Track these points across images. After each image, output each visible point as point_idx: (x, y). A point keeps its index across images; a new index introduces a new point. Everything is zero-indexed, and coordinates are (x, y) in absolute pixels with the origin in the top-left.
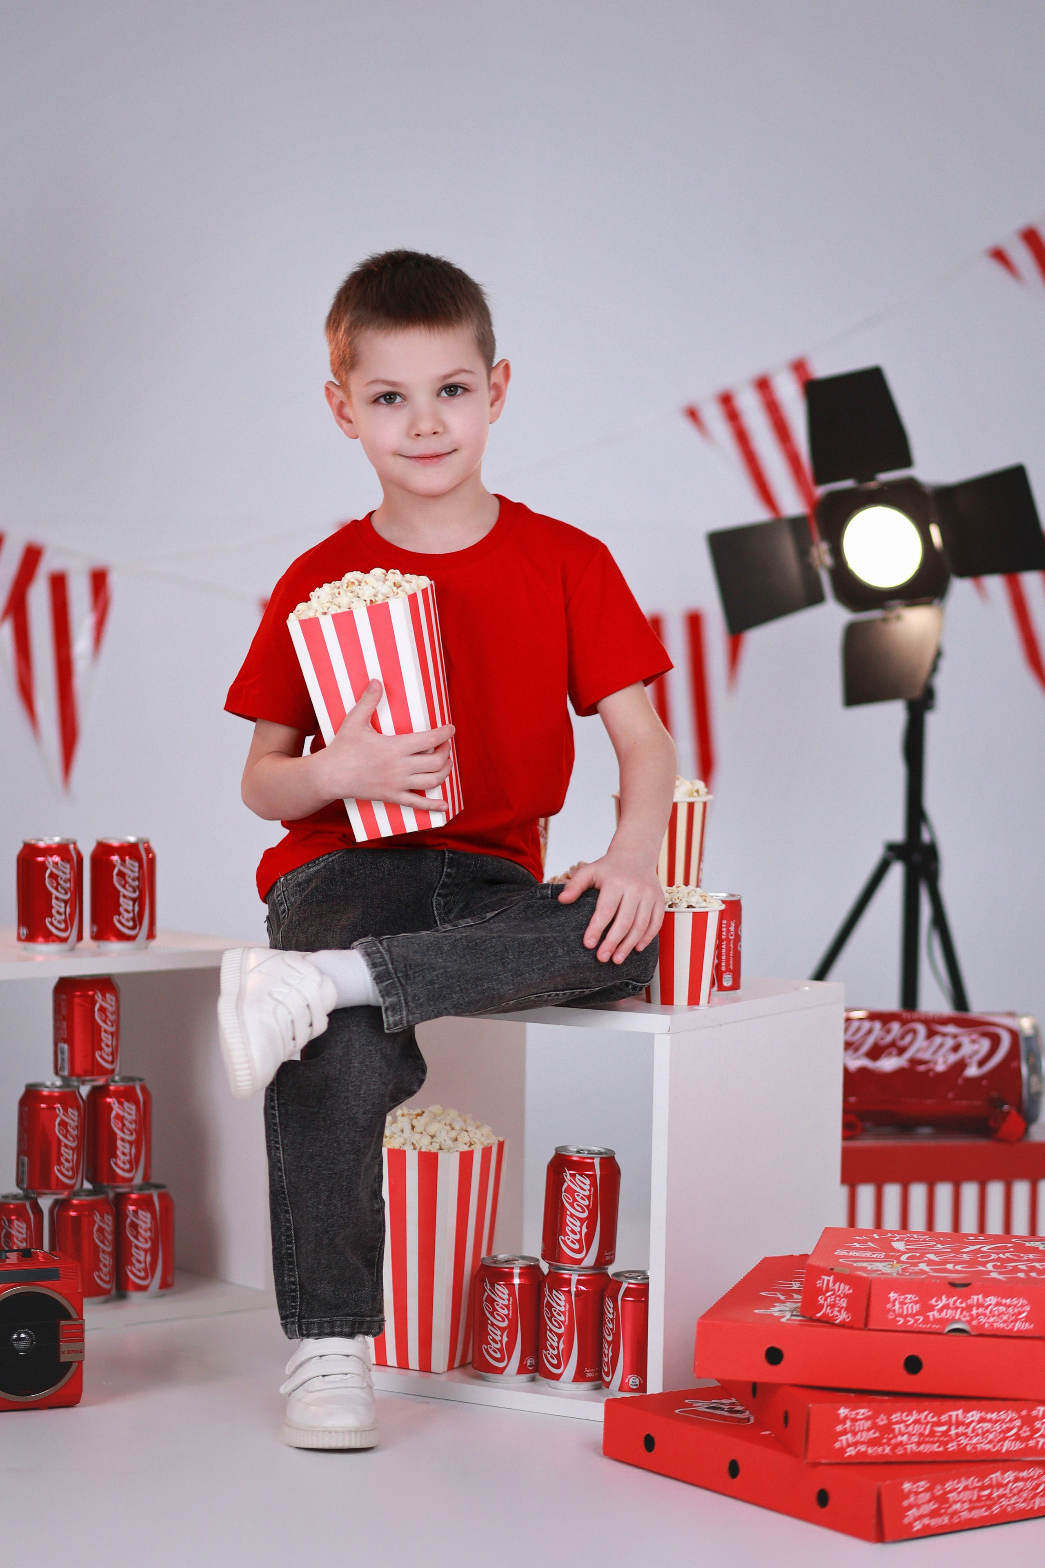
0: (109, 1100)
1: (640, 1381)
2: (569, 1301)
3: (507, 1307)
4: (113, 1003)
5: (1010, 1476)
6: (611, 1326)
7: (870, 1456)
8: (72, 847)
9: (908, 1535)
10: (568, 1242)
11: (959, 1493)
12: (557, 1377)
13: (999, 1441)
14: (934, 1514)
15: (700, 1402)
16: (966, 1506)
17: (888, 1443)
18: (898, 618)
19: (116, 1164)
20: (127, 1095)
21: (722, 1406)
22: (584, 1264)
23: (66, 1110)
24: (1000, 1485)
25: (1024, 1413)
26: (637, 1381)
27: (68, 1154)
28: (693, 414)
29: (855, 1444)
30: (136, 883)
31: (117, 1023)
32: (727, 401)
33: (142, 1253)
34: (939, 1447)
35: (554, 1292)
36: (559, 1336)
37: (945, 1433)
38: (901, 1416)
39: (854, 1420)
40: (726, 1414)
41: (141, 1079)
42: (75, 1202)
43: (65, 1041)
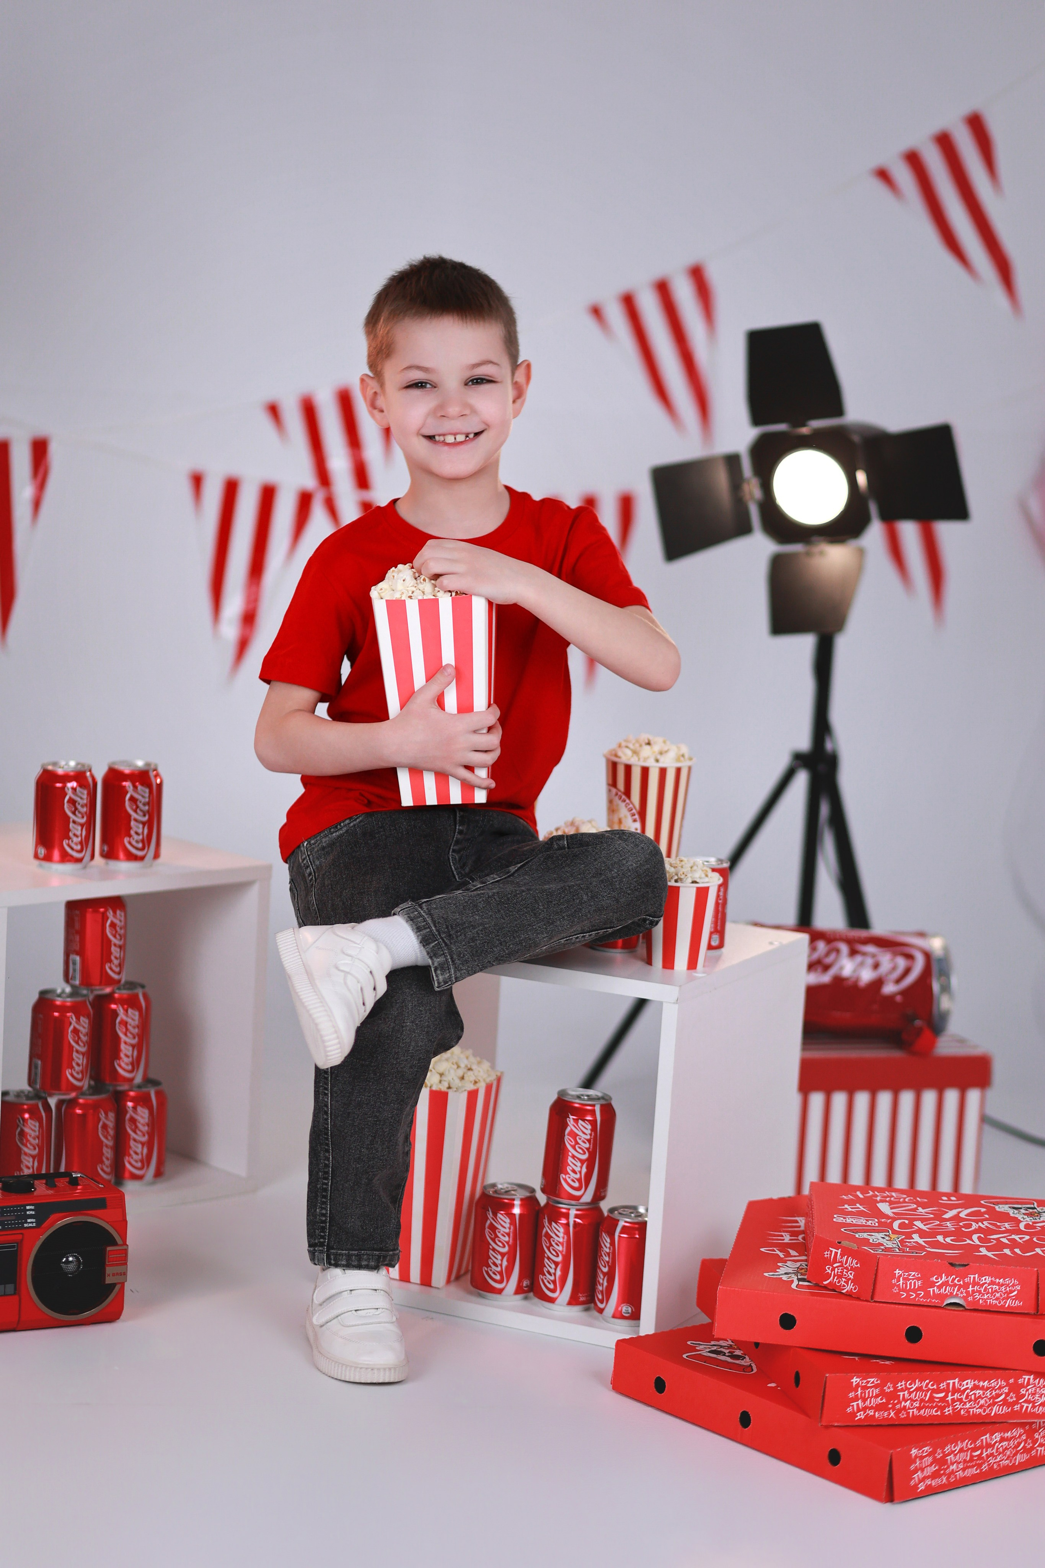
0: (113, 1006)
1: (632, 1309)
2: (567, 1232)
3: (508, 1234)
4: (123, 919)
5: (997, 1436)
6: (607, 1259)
7: (878, 1420)
8: (88, 774)
9: (914, 1495)
10: (569, 1181)
11: (955, 1455)
12: (552, 1300)
13: (988, 1407)
14: (935, 1475)
15: (702, 1345)
16: (961, 1466)
17: (893, 1408)
18: (821, 553)
19: (120, 1066)
20: (131, 1002)
21: (722, 1349)
22: (583, 1200)
23: (78, 1019)
24: (989, 1446)
25: (1012, 1381)
26: (630, 1310)
27: (79, 1059)
28: (596, 312)
29: (864, 1409)
30: (147, 808)
31: (123, 937)
32: (628, 302)
33: (140, 1146)
34: (936, 1411)
35: (553, 1224)
36: (556, 1264)
37: (943, 1399)
38: (905, 1384)
39: (865, 1388)
40: (729, 1360)
41: (143, 986)
42: (81, 1101)
43: (77, 953)
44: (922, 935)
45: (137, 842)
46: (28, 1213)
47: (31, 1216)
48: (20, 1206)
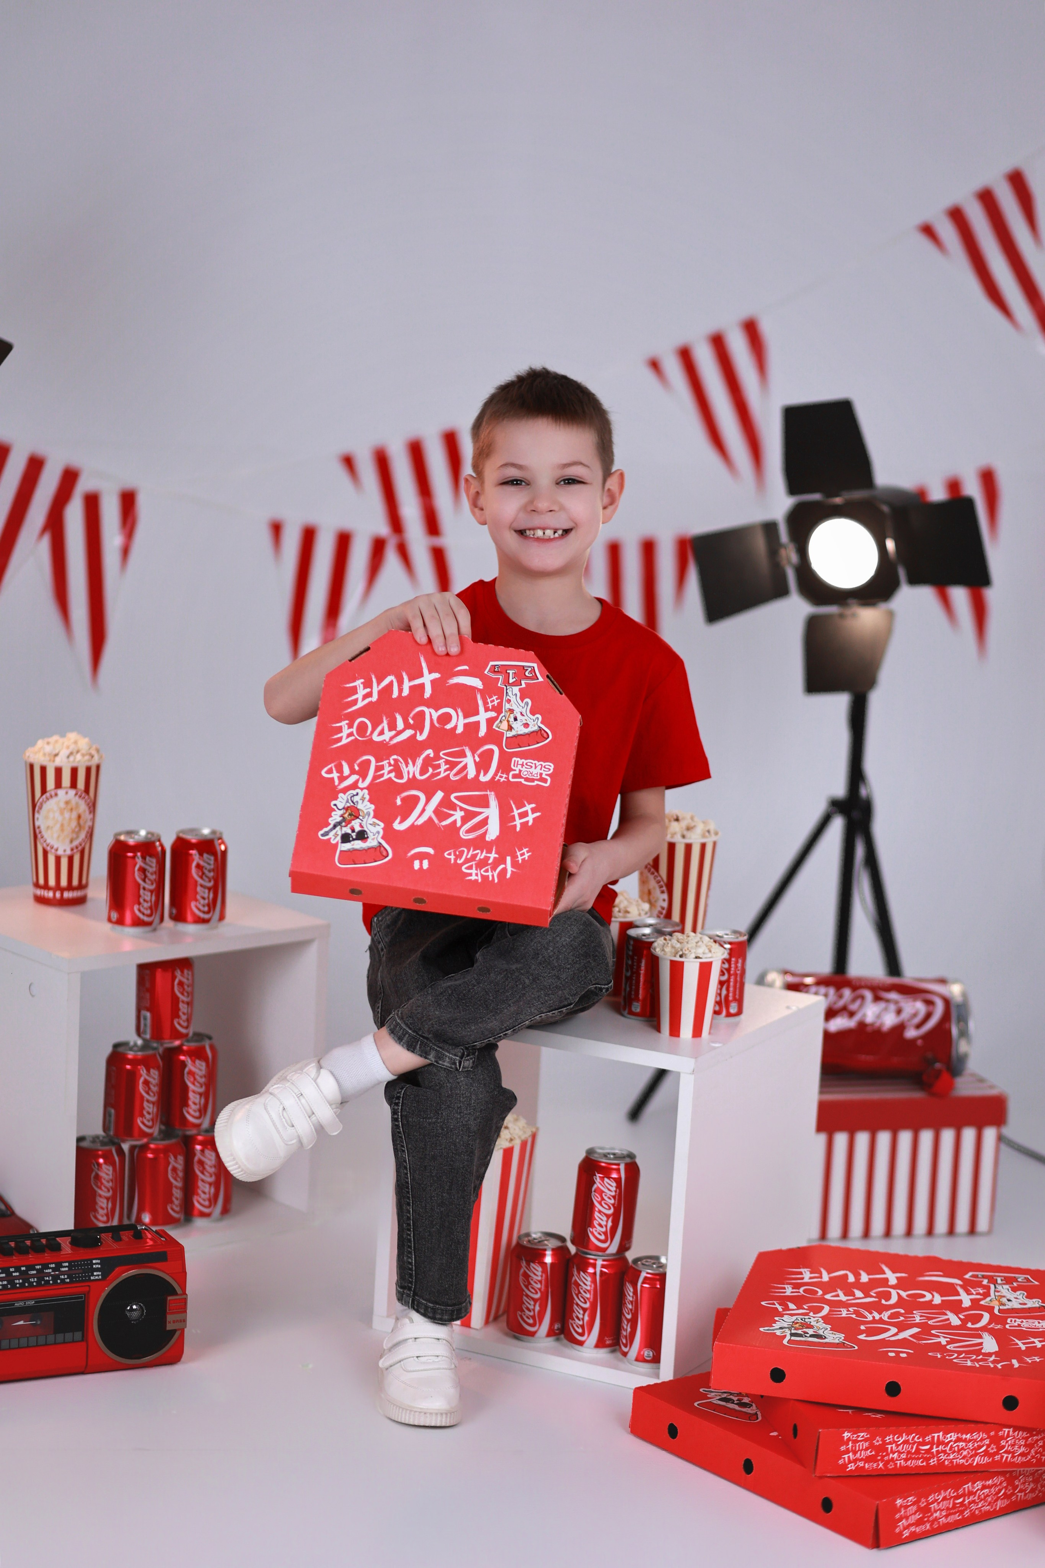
0: (182, 1058)
1: (653, 1354)
2: (594, 1281)
3: (540, 1282)
4: (190, 977)
5: (979, 1485)
6: (630, 1307)
7: (867, 1471)
8: (157, 844)
9: (898, 1541)
10: (596, 1234)
11: (939, 1503)
12: (581, 1343)
13: (971, 1457)
14: (919, 1522)
15: (713, 1392)
16: (944, 1513)
17: (882, 1460)
18: (854, 615)
19: (188, 1113)
20: (198, 1054)
21: (731, 1397)
22: (610, 1251)
23: (148, 1071)
24: (971, 1493)
25: (992, 1433)
26: (651, 1354)
27: (149, 1107)
28: (655, 365)
29: (855, 1461)
30: (211, 874)
31: (190, 994)
32: (686, 356)
33: (207, 1186)
34: (922, 1462)
35: (582, 1273)
36: (585, 1310)
37: (928, 1451)
38: (893, 1438)
39: (855, 1442)
40: (737, 1407)
41: (210, 1038)
42: (152, 1146)
43: (148, 1010)
44: (943, 981)
45: (204, 906)
46: (94, 1266)
47: (97, 1270)
48: (87, 1260)
